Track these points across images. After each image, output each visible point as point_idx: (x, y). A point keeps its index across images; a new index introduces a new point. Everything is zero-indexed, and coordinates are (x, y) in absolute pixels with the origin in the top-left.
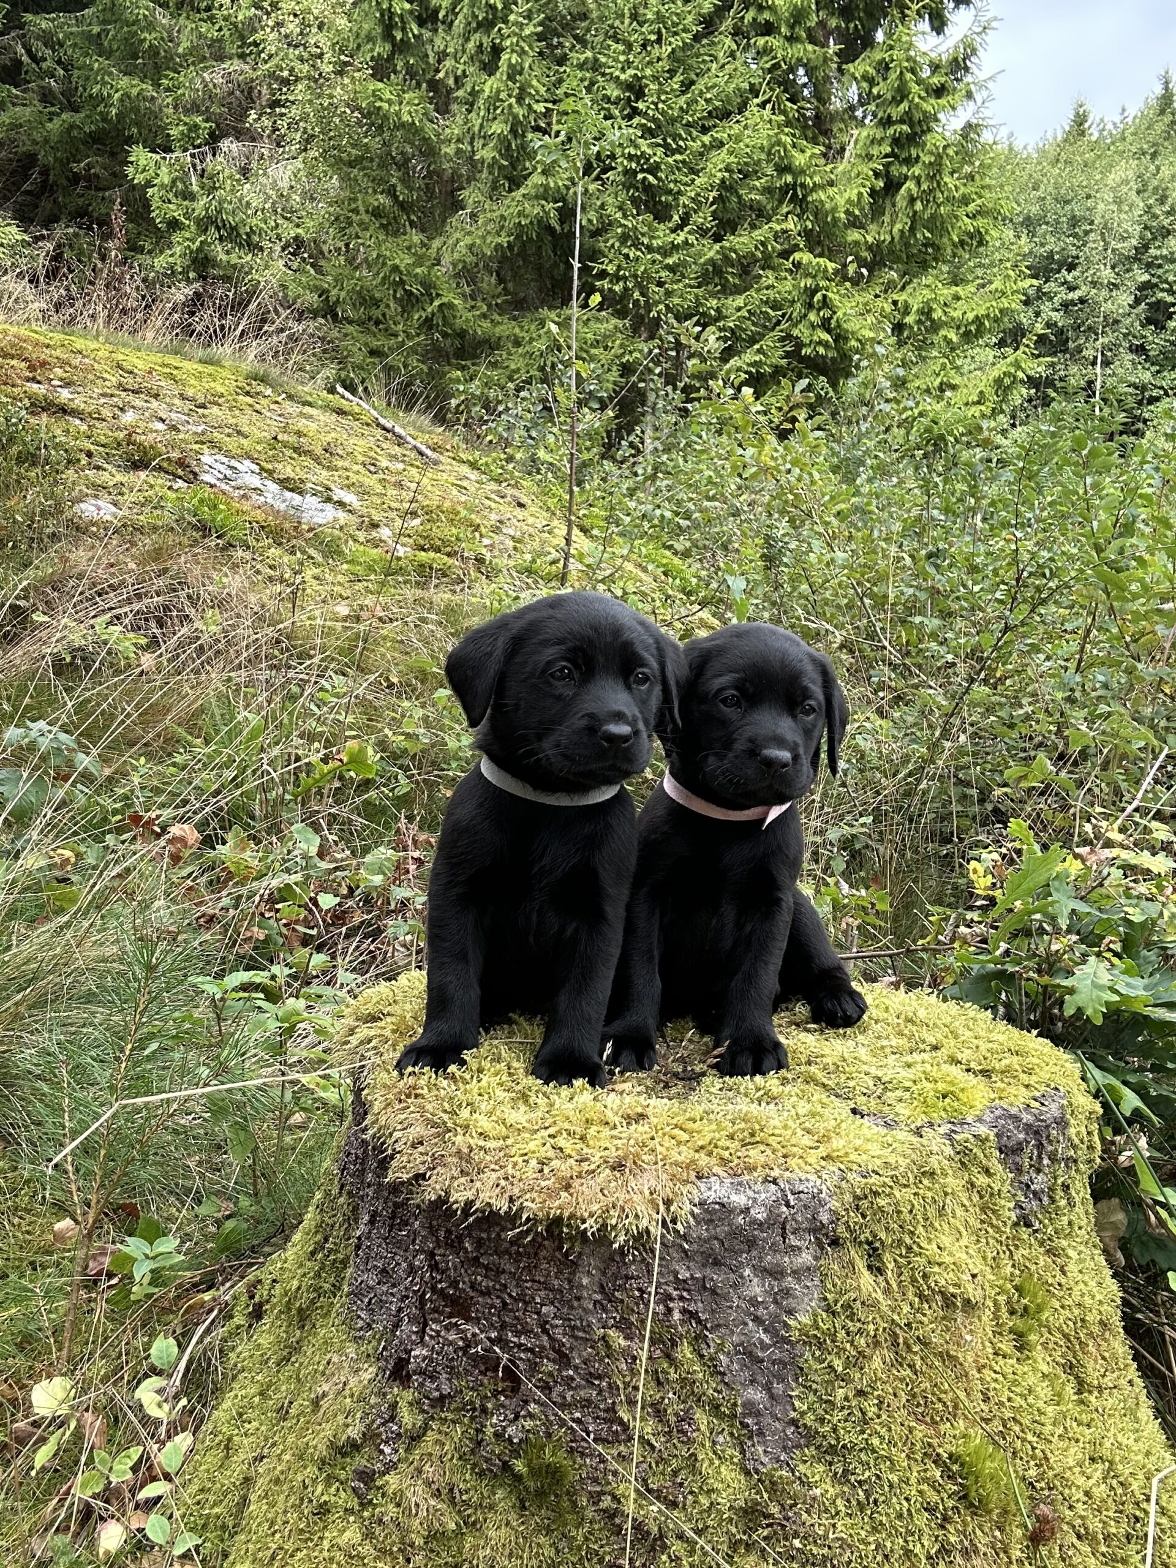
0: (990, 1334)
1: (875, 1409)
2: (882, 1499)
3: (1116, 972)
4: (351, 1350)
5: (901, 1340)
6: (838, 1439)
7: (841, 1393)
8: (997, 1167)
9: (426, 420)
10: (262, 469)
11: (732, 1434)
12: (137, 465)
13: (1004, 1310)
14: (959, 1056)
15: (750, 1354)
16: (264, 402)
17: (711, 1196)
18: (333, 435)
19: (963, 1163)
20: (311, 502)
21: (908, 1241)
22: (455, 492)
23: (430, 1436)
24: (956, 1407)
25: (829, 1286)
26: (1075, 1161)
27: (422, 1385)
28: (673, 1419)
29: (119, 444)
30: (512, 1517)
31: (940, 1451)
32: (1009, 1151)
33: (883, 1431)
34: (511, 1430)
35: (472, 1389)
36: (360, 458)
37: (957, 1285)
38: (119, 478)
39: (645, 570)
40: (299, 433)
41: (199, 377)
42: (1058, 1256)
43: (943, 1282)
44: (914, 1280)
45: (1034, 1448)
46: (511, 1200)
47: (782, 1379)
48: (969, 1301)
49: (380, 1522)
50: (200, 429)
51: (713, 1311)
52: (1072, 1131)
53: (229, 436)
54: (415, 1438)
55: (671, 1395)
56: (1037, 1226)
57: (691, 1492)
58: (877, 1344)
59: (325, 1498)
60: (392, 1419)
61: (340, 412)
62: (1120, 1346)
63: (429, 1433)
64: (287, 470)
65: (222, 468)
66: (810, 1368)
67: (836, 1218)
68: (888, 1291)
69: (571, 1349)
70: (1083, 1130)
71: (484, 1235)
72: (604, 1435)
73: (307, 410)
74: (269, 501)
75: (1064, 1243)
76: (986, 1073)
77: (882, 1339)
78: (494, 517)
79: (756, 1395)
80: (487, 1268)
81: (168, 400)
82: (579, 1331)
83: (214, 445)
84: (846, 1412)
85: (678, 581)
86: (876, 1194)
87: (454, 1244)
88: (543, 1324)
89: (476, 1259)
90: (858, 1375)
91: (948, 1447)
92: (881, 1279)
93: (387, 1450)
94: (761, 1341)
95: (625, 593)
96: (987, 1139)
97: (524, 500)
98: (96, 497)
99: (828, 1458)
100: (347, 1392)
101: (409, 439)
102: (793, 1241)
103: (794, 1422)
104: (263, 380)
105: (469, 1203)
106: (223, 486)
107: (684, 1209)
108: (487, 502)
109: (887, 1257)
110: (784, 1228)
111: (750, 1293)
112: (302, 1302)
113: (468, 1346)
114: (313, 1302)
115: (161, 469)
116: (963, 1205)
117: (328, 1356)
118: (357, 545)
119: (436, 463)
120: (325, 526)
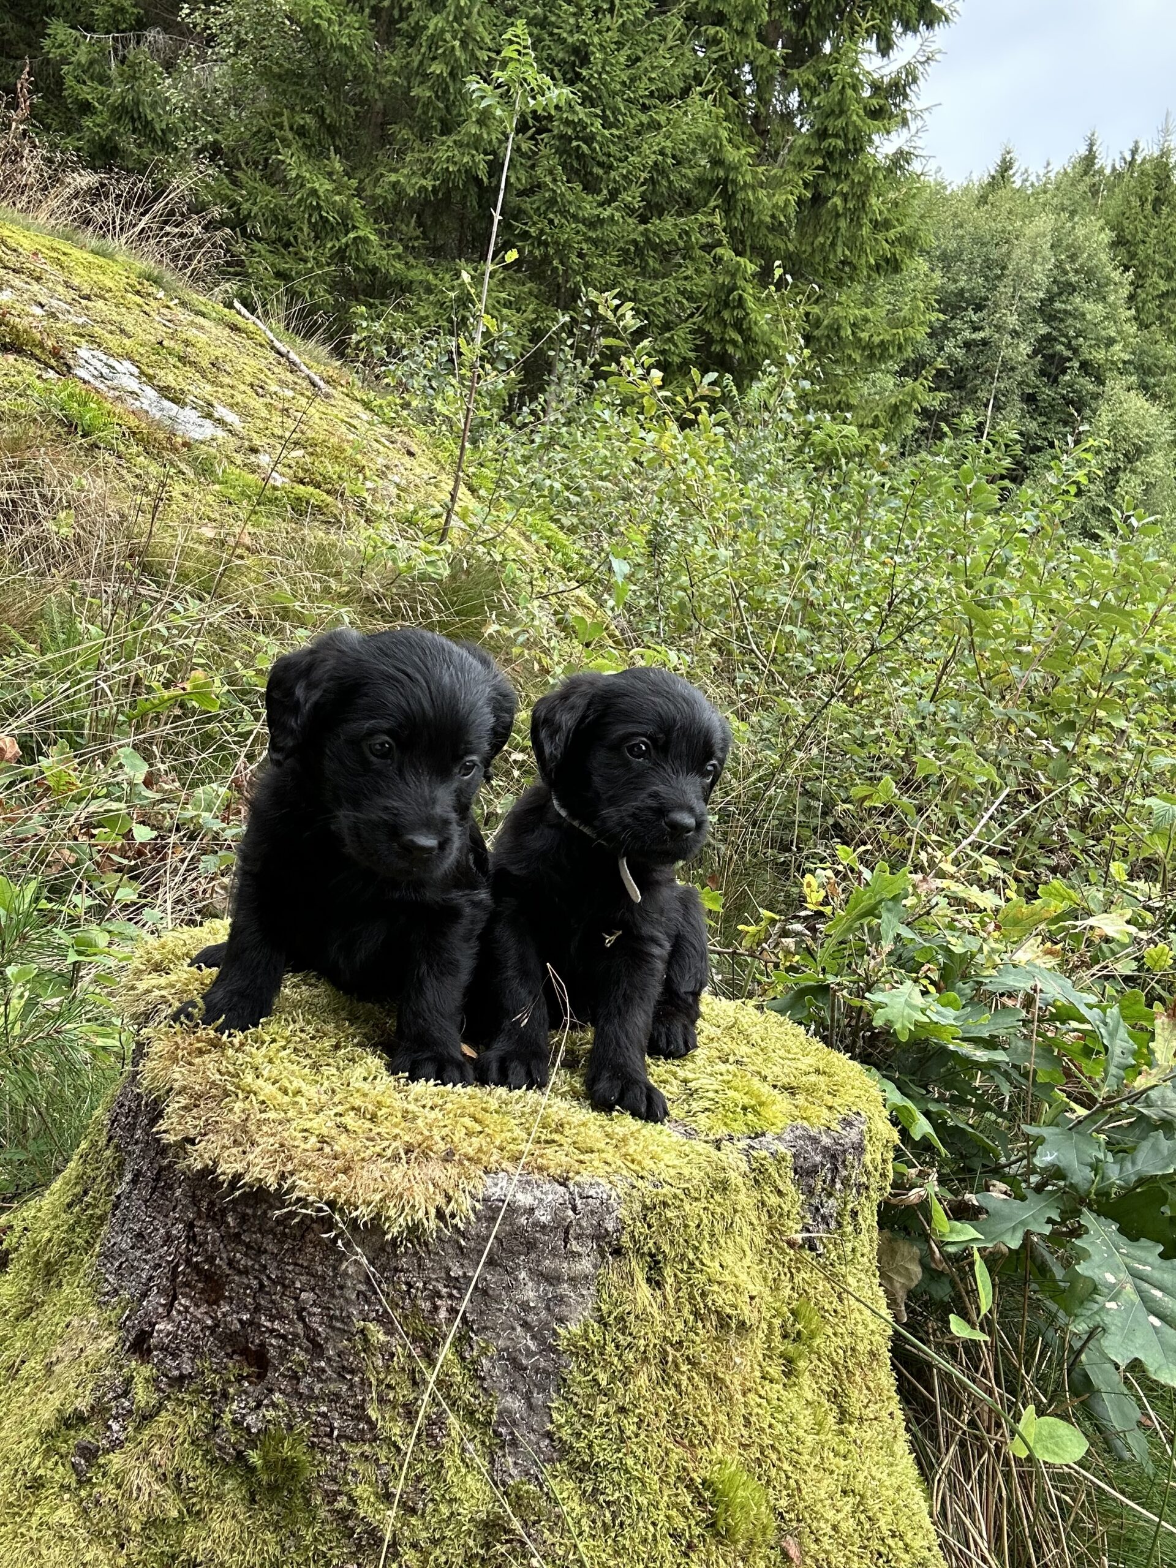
0: (761, 1357)
1: (634, 1428)
2: (629, 1521)
3: (929, 999)
4: (93, 1315)
5: (670, 1359)
6: (592, 1456)
7: (601, 1408)
8: (788, 1187)
9: (323, 351)
10: (142, 373)
11: (483, 1443)
12: (6, 348)
13: (778, 1333)
14: (768, 1071)
15: (514, 1360)
16: (154, 304)
17: (496, 1192)
18: (223, 350)
19: (756, 1181)
20: (189, 415)
21: (691, 1256)
22: (343, 429)
23: (164, 1417)
24: (716, 1431)
25: (605, 1296)
26: (867, 1188)
27: (162, 1361)
28: (424, 1422)
30: (240, 1510)
31: (694, 1475)
32: (804, 1173)
33: (639, 1452)
34: (250, 1420)
35: (215, 1371)
36: (249, 379)
37: (734, 1306)
39: (528, 539)
40: (187, 343)
41: (88, 267)
42: (838, 1282)
43: (721, 1302)
44: (691, 1297)
45: (788, 1478)
46: (282, 1177)
47: (543, 1389)
48: (743, 1323)
49: (97, 1503)
50: (80, 321)
51: (482, 1313)
52: (867, 1158)
53: (111, 333)
54: (147, 1417)
55: (425, 1396)
56: (821, 1250)
57: (432, 1500)
58: (645, 1360)
59: (41, 1472)
60: (125, 1394)
61: (234, 328)
62: (886, 1379)
63: (163, 1413)
64: (169, 378)
65: (99, 365)
66: (573, 1380)
67: (621, 1226)
68: (664, 1306)
69: (327, 1340)
70: (879, 1157)
71: (249, 1211)
72: (349, 1431)
73: (200, 320)
74: (145, 407)
75: (845, 1270)
76: (791, 1090)
77: (650, 1356)
78: (380, 461)
79: (515, 1404)
80: (248, 1246)
81: (50, 285)
82: (338, 1323)
83: (92, 339)
84: (604, 1428)
85: (560, 555)
86: (665, 1204)
87: (216, 1217)
88: (300, 1311)
89: (238, 1235)
90: (621, 1391)
91: (702, 1472)
92: (658, 1293)
93: (115, 1427)
94: (527, 1348)
95: (505, 559)
96: (784, 1159)
97: (414, 448)
99: (579, 1474)
100: (83, 1360)
101: (303, 367)
102: (575, 1246)
103: (549, 1435)
104: (156, 281)
105: (237, 1177)
106: (97, 383)
107: (463, 1203)
108: (376, 445)
109: (668, 1272)
110: (567, 1233)
111: (520, 1297)
112: (51, 1255)
113: (217, 1326)
114: (63, 1256)
115: (33, 355)
116: (751, 1224)
117: (68, 1319)
118: (233, 467)
119: (327, 396)
120: (202, 443)
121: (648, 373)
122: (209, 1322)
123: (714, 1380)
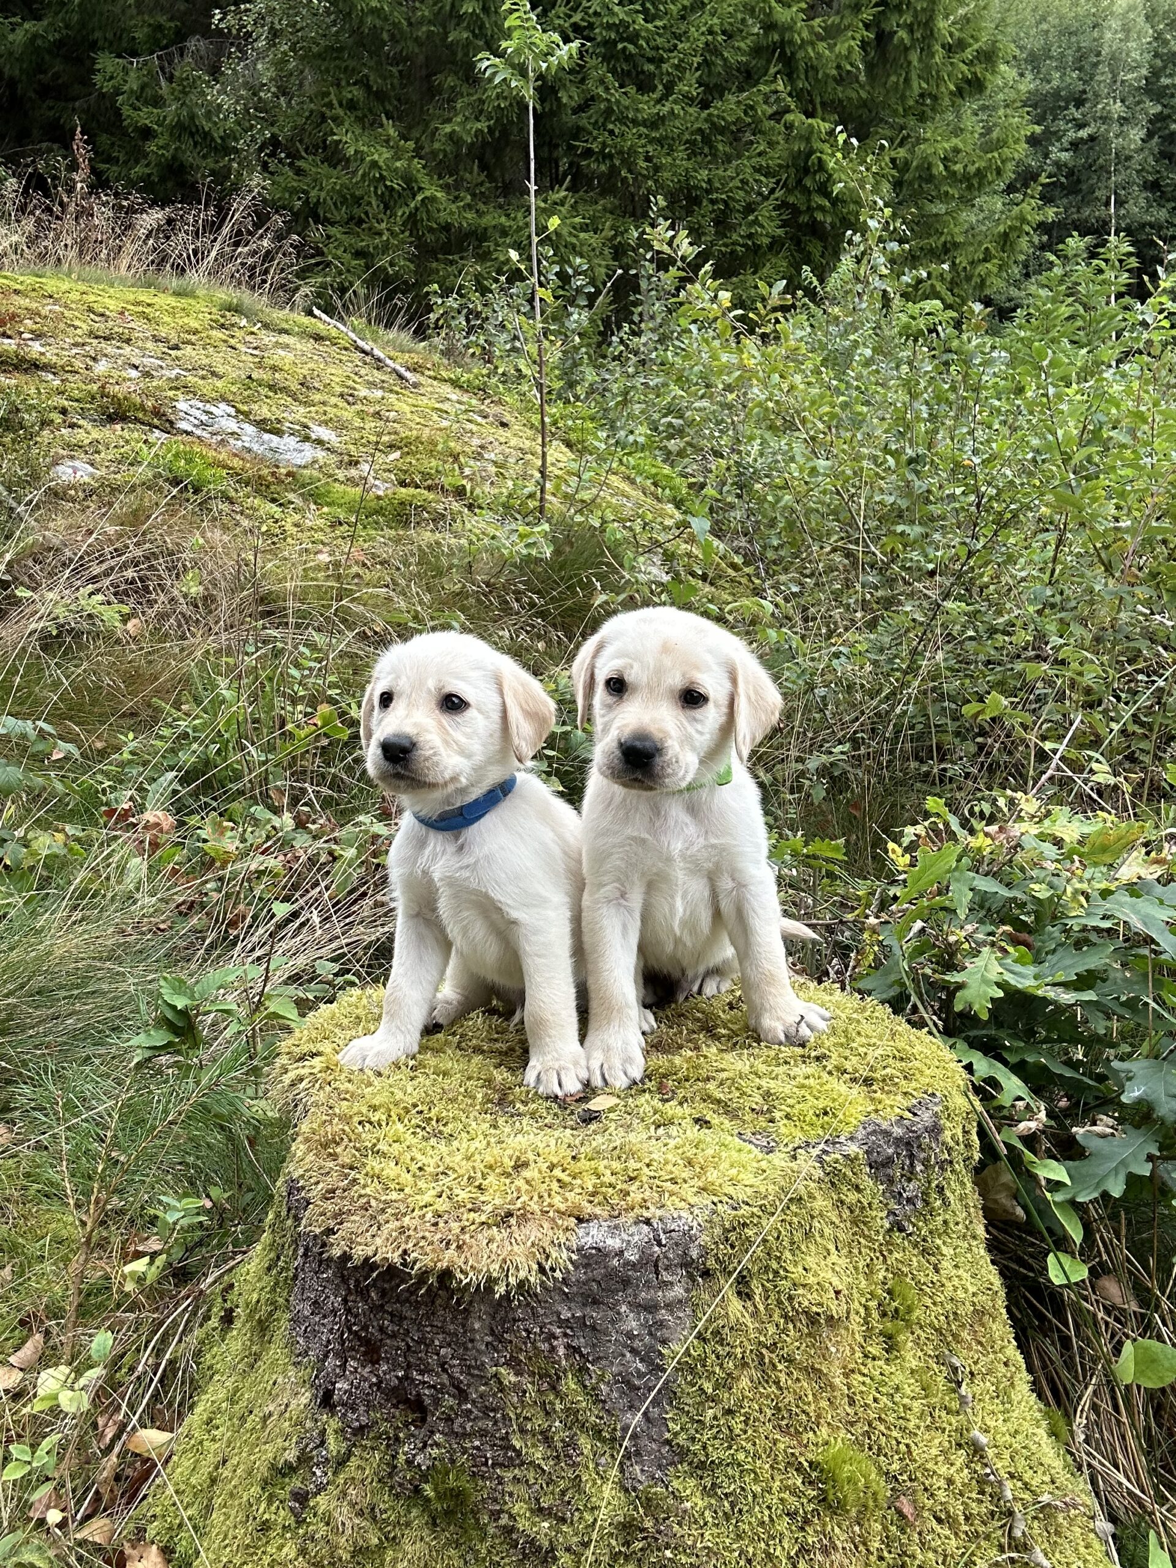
0: (859, 1339)
1: (742, 1426)
2: (746, 1508)
3: (1009, 961)
4: (292, 1373)
5: (767, 1360)
6: (707, 1455)
8: (867, 1182)
9: (405, 337)
10: (238, 411)
12: (111, 419)
13: (875, 1315)
15: (628, 1383)
16: (239, 334)
17: (588, 1241)
18: (311, 365)
19: (833, 1184)
20: (290, 442)
21: (775, 1266)
22: (435, 417)
23: (354, 1462)
24: (819, 1416)
25: (700, 1315)
26: (951, 1162)
27: (344, 1415)
28: (560, 1445)
29: (93, 398)
30: (425, 1532)
31: (802, 1460)
32: (879, 1166)
33: (749, 1446)
34: (419, 1459)
35: (386, 1420)
36: (338, 389)
37: (821, 1305)
38: (95, 434)
39: (632, 482)
40: (275, 369)
41: (173, 312)
42: (933, 1255)
44: (779, 1302)
45: (899, 1443)
46: (406, 1254)
47: (657, 1403)
48: (832, 1317)
49: (312, 1539)
50: (173, 374)
51: (594, 1346)
52: (947, 1136)
53: (203, 378)
54: (342, 1462)
55: (557, 1424)
56: (911, 1229)
57: (577, 1509)
58: (745, 1365)
59: (266, 1516)
60: (323, 1443)
61: (318, 338)
62: (1001, 1329)
63: (353, 1459)
64: (263, 411)
65: (198, 413)
66: (682, 1392)
67: (705, 1252)
68: (755, 1314)
69: (469, 1386)
70: (959, 1130)
71: (386, 1286)
72: (501, 1459)
73: (284, 339)
74: (247, 445)
75: (939, 1242)
76: (868, 1082)
77: (749, 1360)
78: (476, 442)
79: (634, 1419)
80: (391, 1314)
81: (140, 343)
82: (475, 1371)
83: (188, 390)
84: (715, 1430)
85: (667, 491)
86: (745, 1225)
87: (362, 1293)
88: (442, 1365)
89: (382, 1306)
90: (726, 1395)
91: (810, 1456)
92: (749, 1303)
93: (318, 1473)
94: (638, 1370)
95: (604, 522)
96: (856, 1158)
97: (507, 418)
98: (72, 457)
99: (699, 1472)
100: (287, 1415)
101: (388, 362)
102: (666, 1276)
103: (668, 1442)
104: (236, 309)
105: (370, 1260)
106: (198, 432)
107: (561, 1257)
108: (469, 426)
109: (754, 1284)
110: (656, 1266)
111: (625, 1327)
112: (262, 1313)
113: (381, 1382)
114: (271, 1314)
115: (137, 420)
116: (832, 1223)
117: (274, 1377)
118: (337, 485)
119: (416, 385)
120: (305, 467)
121: (716, 296)
122: (374, 1380)
123: (812, 1372)
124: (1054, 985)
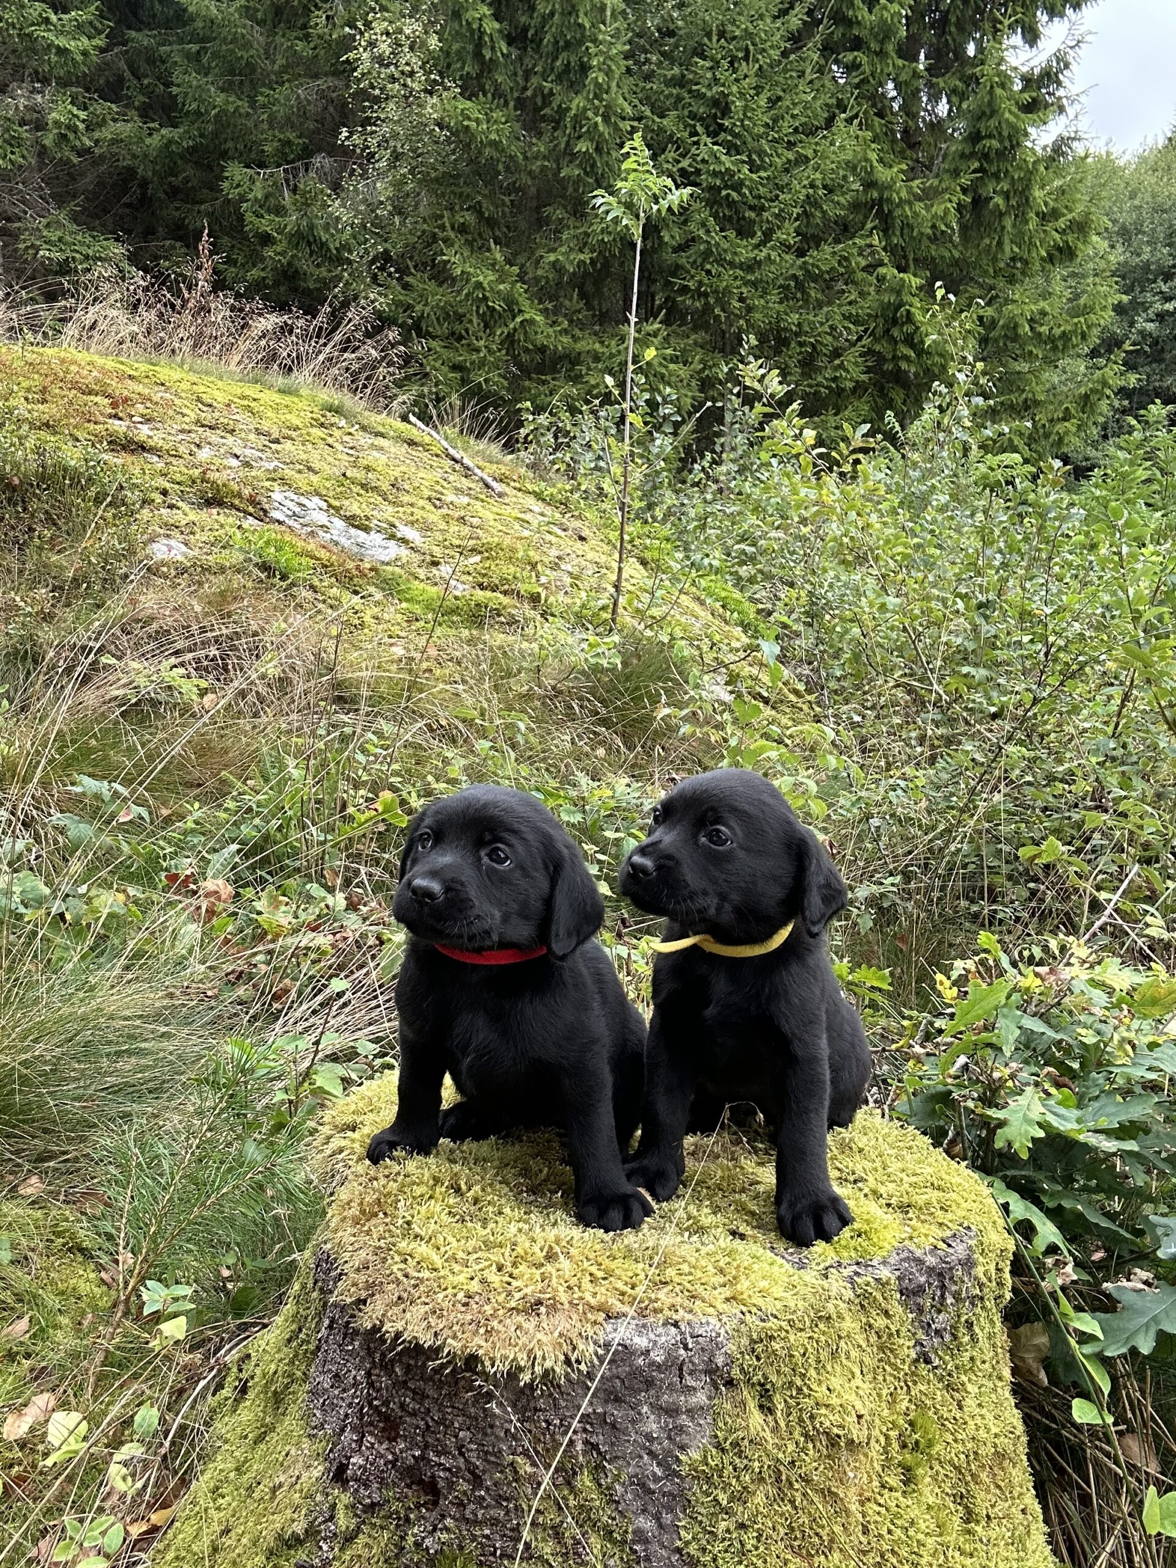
0: (879, 1468)
1: (754, 1542)
3: (1052, 1102)
4: (306, 1444)
5: (784, 1478)
7: (723, 1525)
8: (896, 1309)
9: (495, 449)
10: (330, 506)
11: (622, 1559)
12: (209, 503)
13: (895, 1445)
14: (882, 1190)
15: (643, 1485)
16: (337, 433)
17: (616, 1337)
18: (403, 468)
19: (862, 1306)
20: (376, 538)
21: (799, 1382)
22: (517, 526)
23: (362, 1539)
24: (832, 1541)
25: (721, 1424)
26: (982, 1299)
27: (356, 1491)
28: (570, 1542)
29: (194, 482)
32: (910, 1293)
33: (759, 1563)
34: (428, 1542)
35: (398, 1499)
36: (427, 493)
37: (842, 1427)
38: (193, 516)
39: (702, 603)
40: (368, 469)
41: (276, 408)
42: (957, 1391)
43: (828, 1424)
44: (801, 1420)
46: (436, 1334)
47: (671, 1510)
48: (853, 1441)
50: (271, 466)
51: (613, 1444)
52: (979, 1271)
53: (300, 472)
54: (349, 1539)
55: (569, 1519)
56: (937, 1362)
58: (762, 1480)
60: (331, 1518)
61: (411, 443)
62: (1020, 1475)
63: (361, 1536)
64: (354, 507)
65: (291, 505)
66: (697, 1501)
67: (731, 1361)
68: (775, 1430)
69: (484, 1472)
70: (992, 1267)
71: (412, 1362)
72: (509, 1551)
73: (380, 441)
74: (335, 538)
75: (964, 1378)
76: (904, 1208)
77: (765, 1475)
78: (554, 552)
79: (646, 1524)
80: (414, 1392)
81: (243, 435)
82: (492, 1458)
83: (284, 482)
84: (727, 1543)
85: (735, 615)
86: (772, 1338)
87: (387, 1367)
88: (460, 1448)
89: (405, 1382)
90: (741, 1509)
92: (770, 1418)
93: (325, 1547)
94: (654, 1474)
95: (673, 638)
96: (888, 1283)
97: (585, 533)
98: (168, 536)
100: (298, 1487)
101: (477, 471)
102: (690, 1381)
103: (679, 1551)
104: (337, 410)
105: (398, 1335)
106: (291, 523)
107: (587, 1350)
108: (548, 537)
109: (777, 1399)
110: (681, 1369)
111: (646, 1429)
112: (277, 1386)
113: (397, 1460)
114: (287, 1387)
115: (233, 506)
116: (860, 1346)
117: (287, 1448)
118: (417, 582)
119: (500, 495)
120: (388, 564)
121: (801, 434)
122: (390, 1457)
123: (829, 1495)
124: (1096, 1131)
